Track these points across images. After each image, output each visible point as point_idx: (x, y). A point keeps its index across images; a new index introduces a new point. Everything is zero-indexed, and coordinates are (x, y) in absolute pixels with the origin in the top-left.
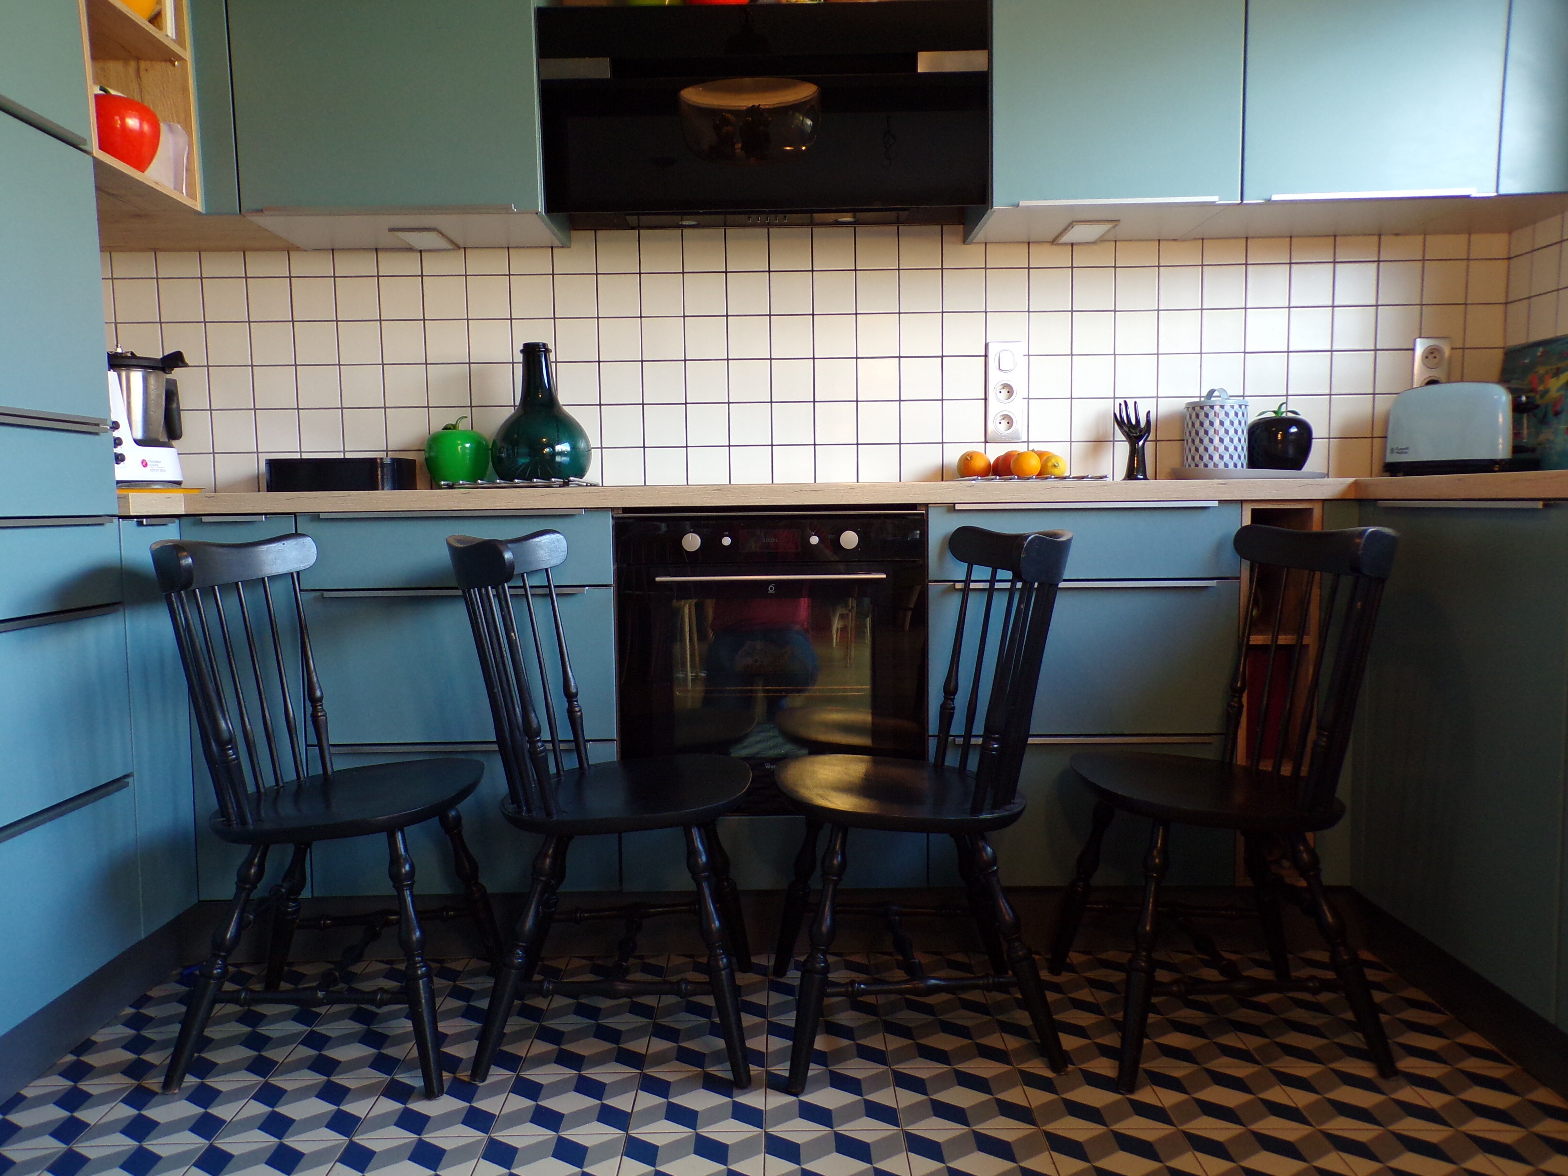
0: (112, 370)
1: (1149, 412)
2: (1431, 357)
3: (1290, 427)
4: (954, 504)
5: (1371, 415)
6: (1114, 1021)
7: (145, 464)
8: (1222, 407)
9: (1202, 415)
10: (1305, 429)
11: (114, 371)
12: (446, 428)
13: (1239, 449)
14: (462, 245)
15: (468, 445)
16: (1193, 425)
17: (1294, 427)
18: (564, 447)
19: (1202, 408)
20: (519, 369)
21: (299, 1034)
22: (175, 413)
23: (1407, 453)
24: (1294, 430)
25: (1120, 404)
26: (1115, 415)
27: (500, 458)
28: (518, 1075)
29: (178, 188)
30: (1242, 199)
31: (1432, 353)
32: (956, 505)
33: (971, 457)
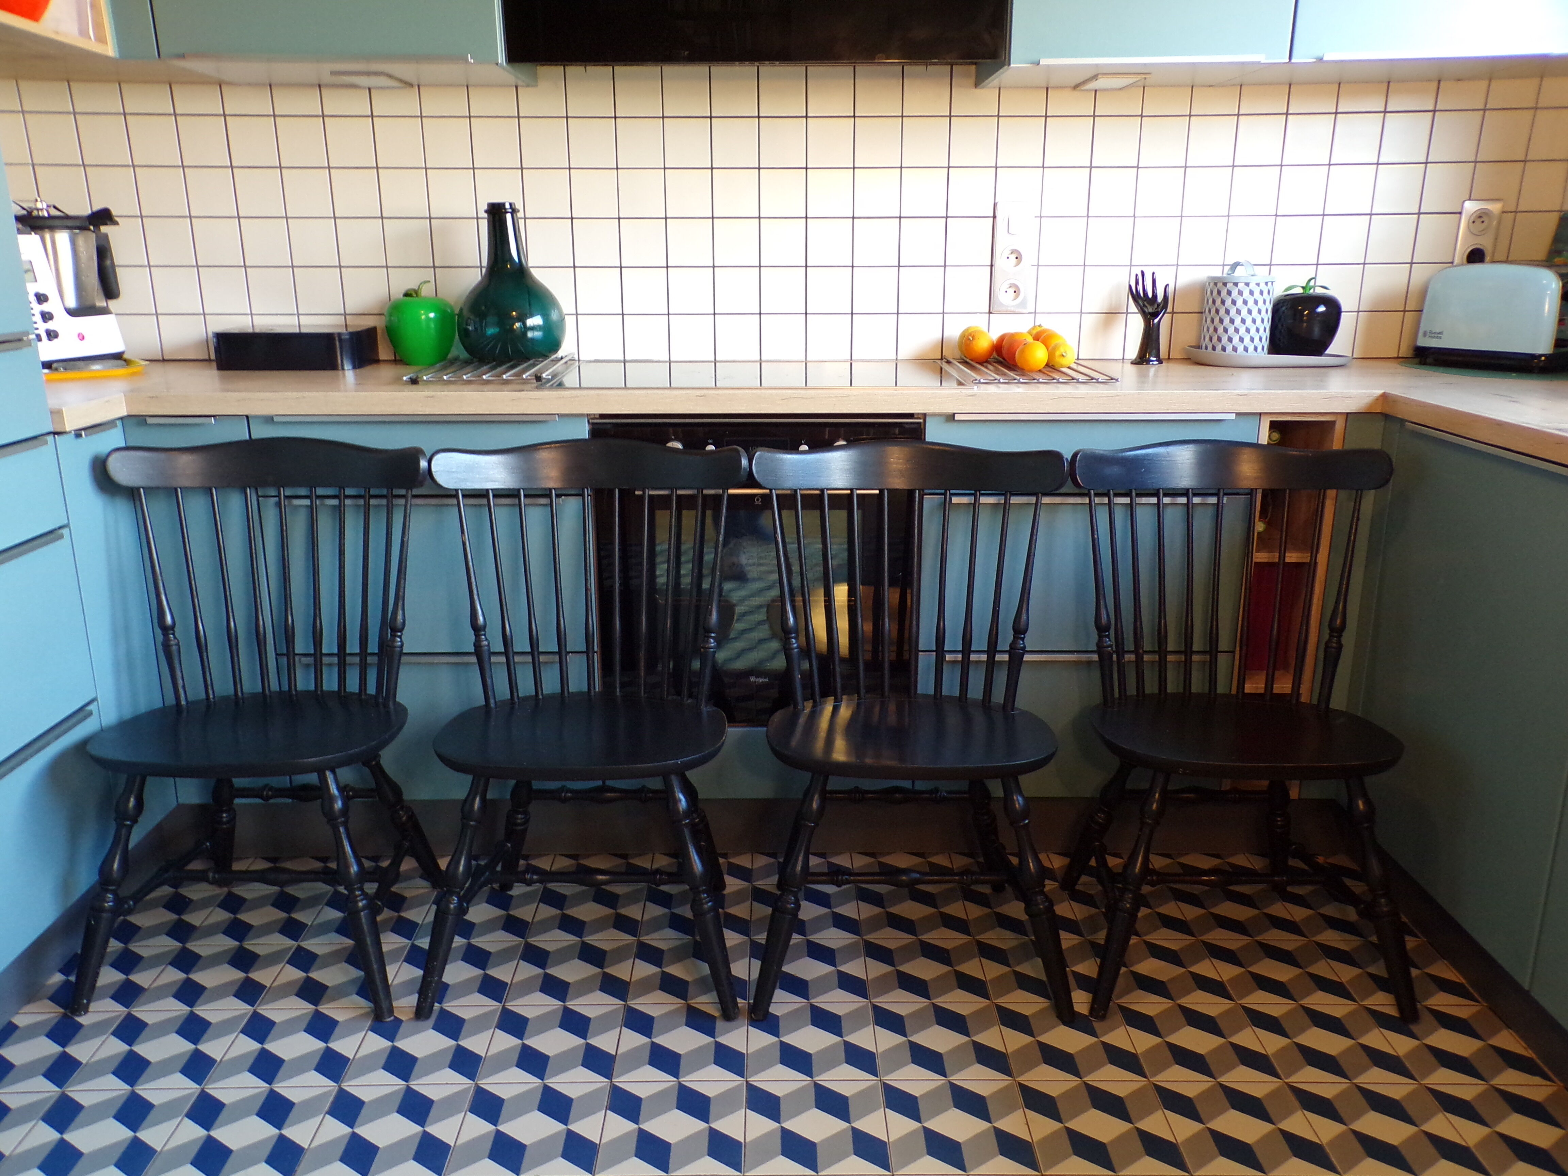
0: (33, 233)
1: (1167, 285)
2: (1479, 221)
3: (1317, 307)
4: (954, 414)
5: (1405, 291)
6: (1093, 945)
7: (82, 337)
8: (1247, 284)
9: (1224, 293)
10: (1334, 307)
11: (36, 234)
12: (407, 295)
13: (1262, 330)
14: (415, 83)
15: (432, 315)
16: (1214, 302)
17: (1322, 306)
18: (535, 321)
19: (1225, 284)
20: (484, 225)
21: (286, 950)
22: (110, 270)
23: (1440, 338)
24: (1322, 309)
25: (1137, 275)
26: (1130, 287)
27: (467, 330)
28: (503, 1006)
29: (83, 33)
30: (1290, 58)
31: (1480, 217)
32: (956, 415)
33: (973, 337)
